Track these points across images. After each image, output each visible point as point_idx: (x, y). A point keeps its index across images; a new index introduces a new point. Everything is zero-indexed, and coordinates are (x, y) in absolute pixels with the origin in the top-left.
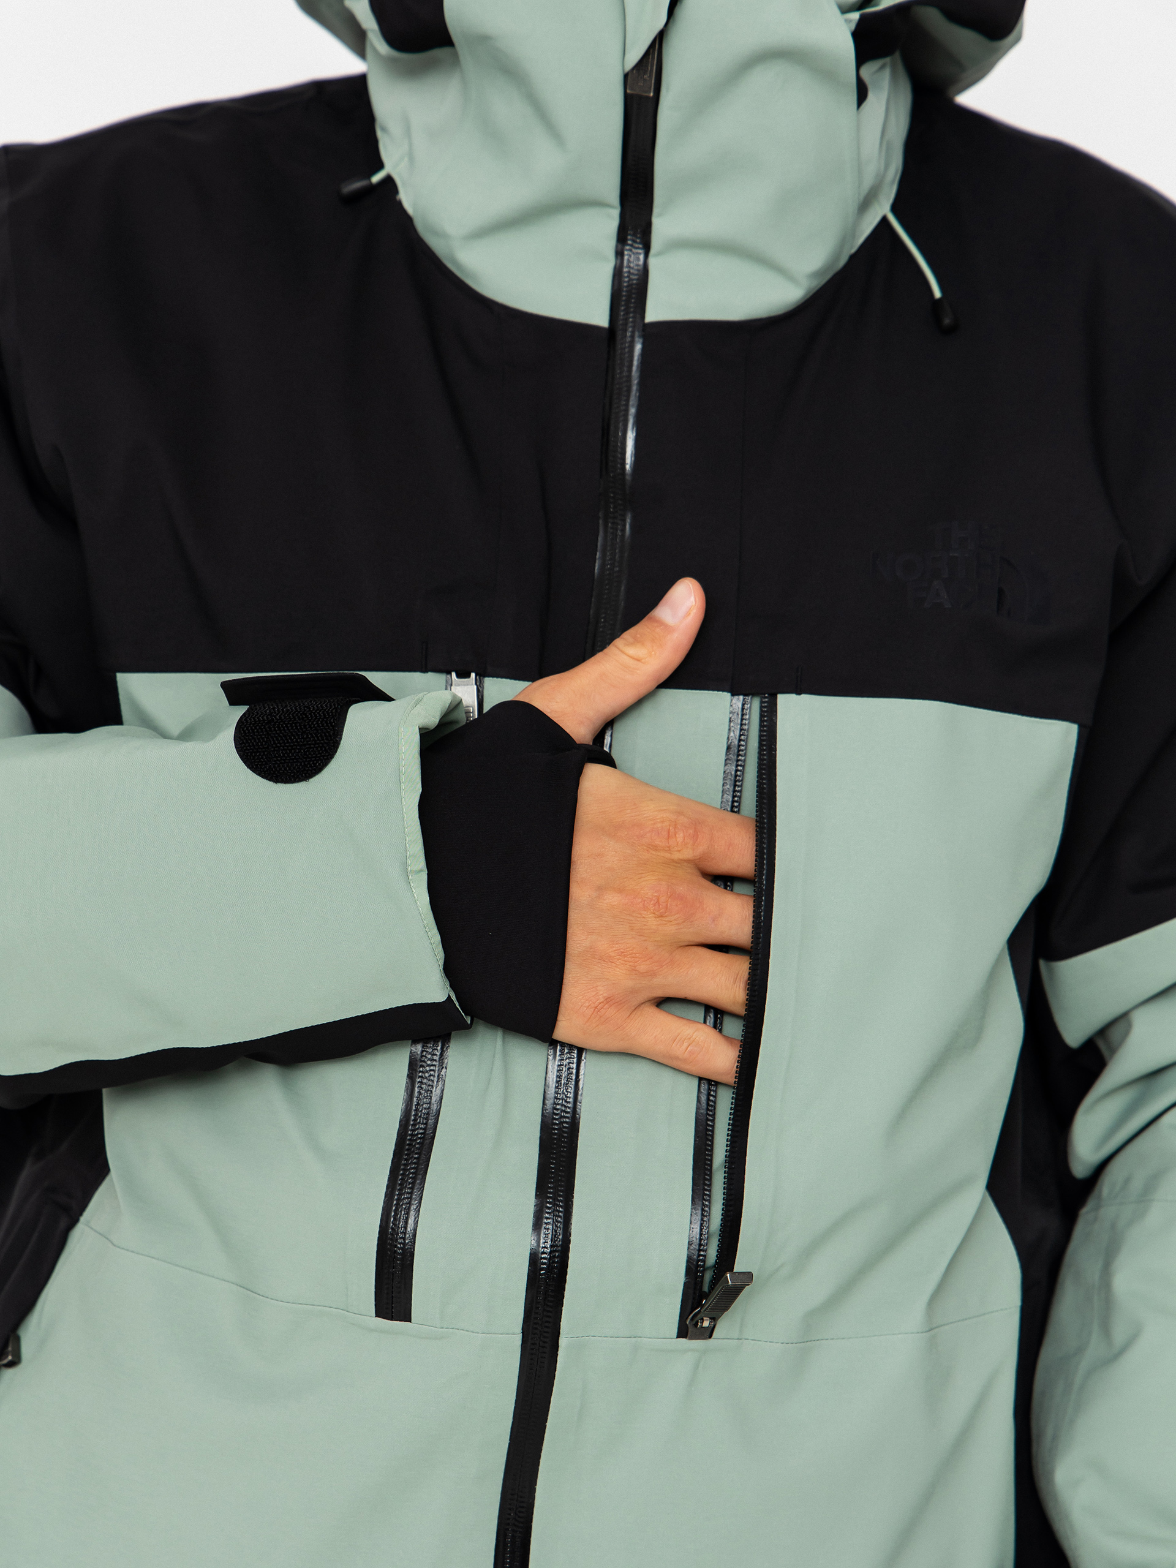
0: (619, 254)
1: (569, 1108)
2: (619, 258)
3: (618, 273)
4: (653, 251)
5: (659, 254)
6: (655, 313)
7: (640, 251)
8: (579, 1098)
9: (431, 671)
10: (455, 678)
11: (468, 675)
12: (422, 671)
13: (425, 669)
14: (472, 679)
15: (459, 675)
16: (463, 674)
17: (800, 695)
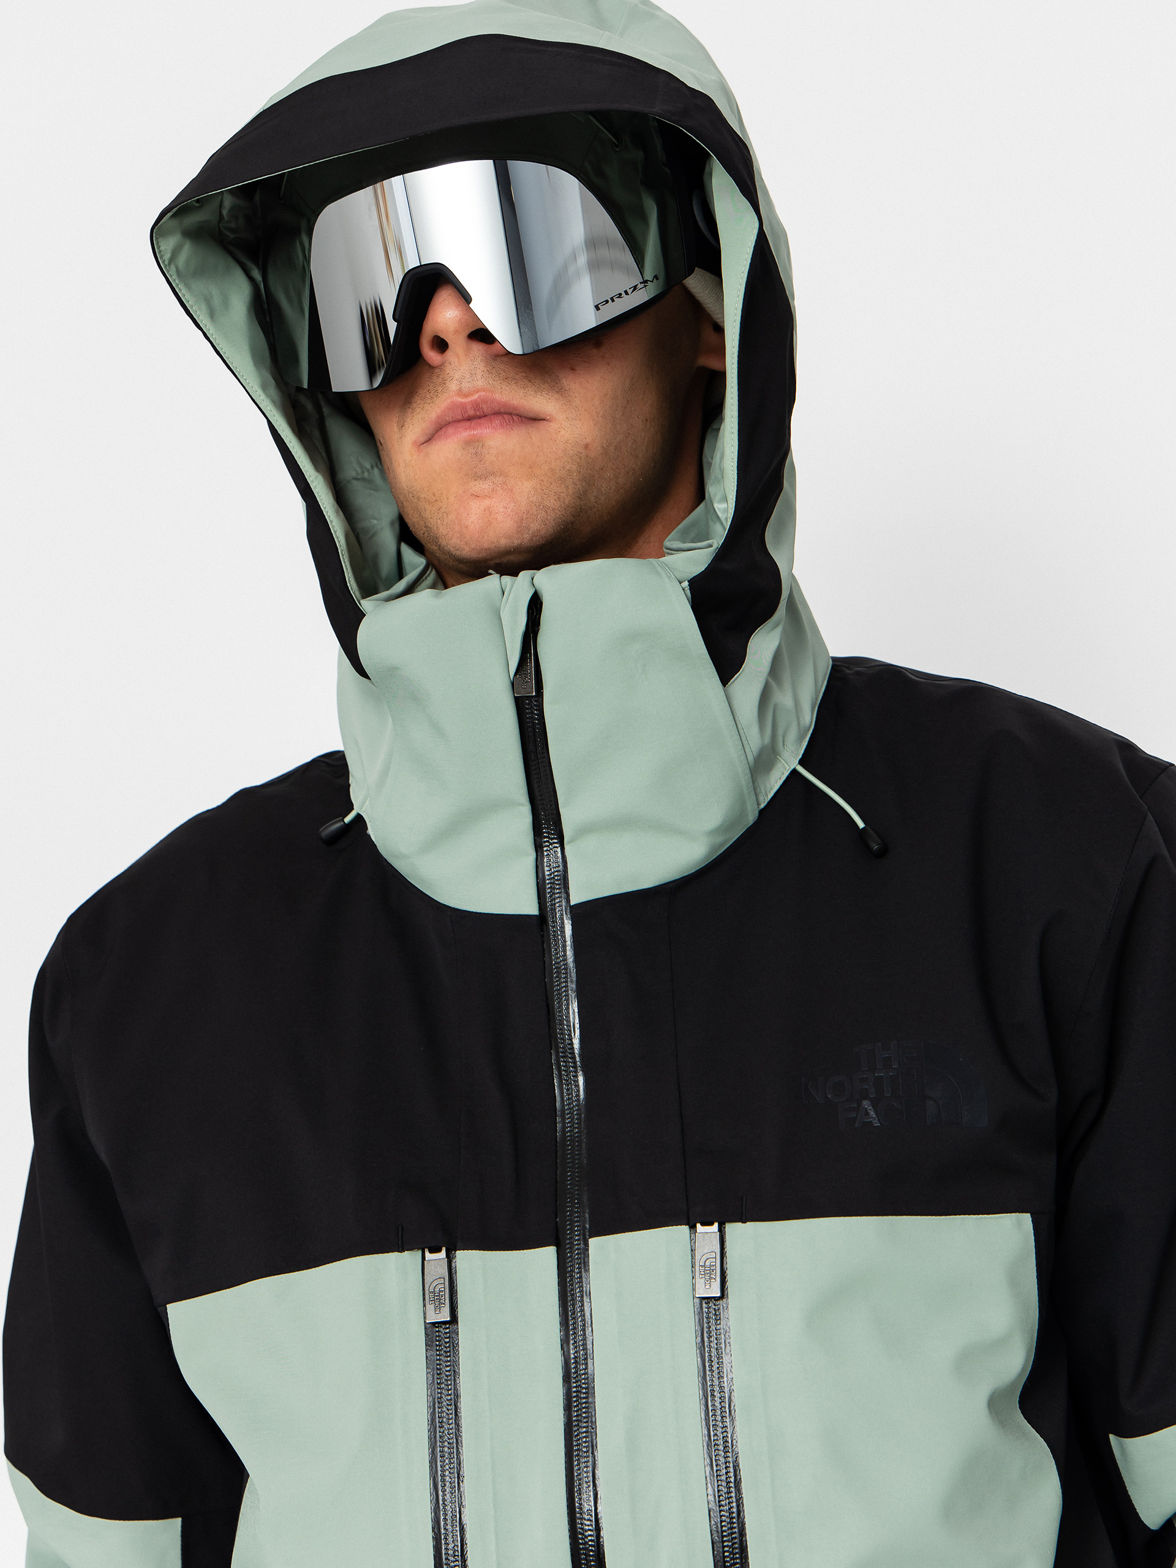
0: (539, 847)
2: (539, 850)
4: (567, 841)
6: (578, 895)
7: (556, 847)
9: (407, 1250)
10: (427, 1254)
11: (439, 1250)
12: (399, 1252)
13: (401, 1250)
14: (443, 1254)
15: (431, 1252)
16: (435, 1250)
17: (745, 1222)
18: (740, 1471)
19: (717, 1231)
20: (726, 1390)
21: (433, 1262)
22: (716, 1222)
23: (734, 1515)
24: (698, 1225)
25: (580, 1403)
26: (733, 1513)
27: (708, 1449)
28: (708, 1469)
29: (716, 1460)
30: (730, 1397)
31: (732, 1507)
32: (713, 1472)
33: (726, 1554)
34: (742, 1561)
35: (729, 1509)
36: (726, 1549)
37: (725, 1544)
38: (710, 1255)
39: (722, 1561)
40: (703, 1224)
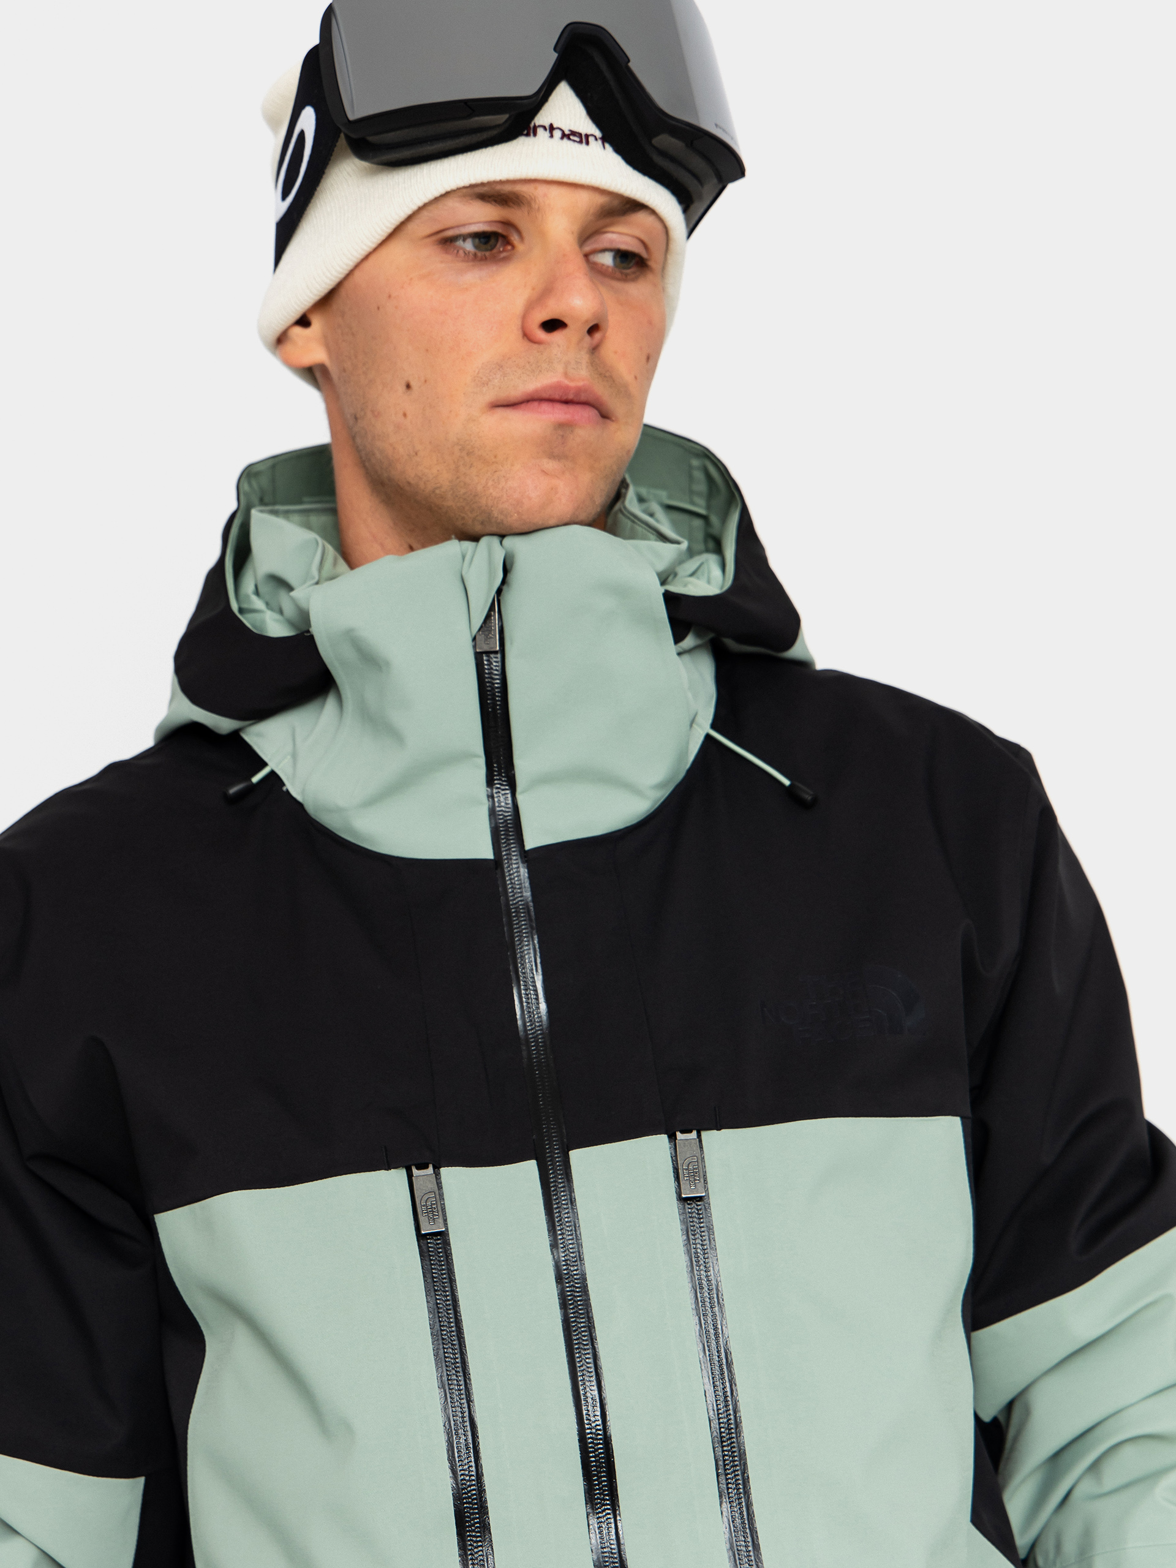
0: (491, 797)
1: (616, 1558)
2: (490, 800)
3: (492, 813)
4: (519, 789)
5: (523, 792)
6: (532, 840)
7: (508, 792)
8: (622, 1542)
9: (393, 1168)
10: (415, 1172)
11: (426, 1167)
12: (385, 1170)
13: (388, 1168)
14: (430, 1170)
15: (418, 1168)
16: (422, 1166)
17: (720, 1130)
18: (731, 1353)
19: (696, 1137)
20: (713, 1282)
21: (421, 1178)
22: (695, 1129)
23: (732, 1426)
24: (678, 1134)
25: (575, 1301)
26: (731, 1424)
27: (700, 1336)
28: (702, 1354)
29: (708, 1346)
30: (717, 1290)
31: (730, 1419)
32: (706, 1356)
33: (723, 1430)
34: (737, 1435)
35: (728, 1421)
36: (722, 1425)
37: (721, 1421)
38: (692, 1159)
39: (719, 1436)
40: (683, 1132)
